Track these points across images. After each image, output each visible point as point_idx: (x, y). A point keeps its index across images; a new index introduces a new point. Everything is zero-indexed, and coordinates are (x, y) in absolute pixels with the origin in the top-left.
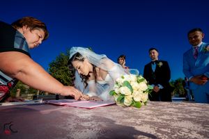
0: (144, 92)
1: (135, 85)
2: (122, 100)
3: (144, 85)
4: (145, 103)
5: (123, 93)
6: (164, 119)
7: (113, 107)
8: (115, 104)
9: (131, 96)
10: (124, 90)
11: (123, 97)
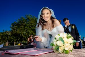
0: (71, 44)
1: (65, 40)
2: (57, 49)
3: (71, 40)
4: (71, 51)
5: (58, 45)
7: (51, 54)
8: (54, 52)
9: (63, 47)
10: (59, 43)
11: (58, 47)
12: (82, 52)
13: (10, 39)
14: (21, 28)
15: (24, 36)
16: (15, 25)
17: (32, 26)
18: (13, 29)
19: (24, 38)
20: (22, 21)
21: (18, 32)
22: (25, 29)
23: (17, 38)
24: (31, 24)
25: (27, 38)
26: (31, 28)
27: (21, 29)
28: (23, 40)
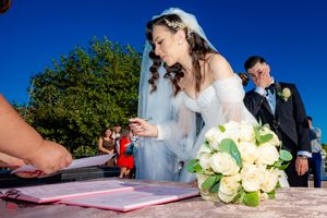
0: (269, 167)
1: (247, 149)
2: (214, 187)
3: (270, 151)
4: (271, 194)
5: (218, 169)
7: (189, 204)
8: (199, 196)
9: (238, 177)
10: (222, 162)
11: (216, 179)
12: (314, 202)
14: (75, 92)
15: (83, 129)
16: (50, 83)
17: (118, 88)
18: (41, 97)
20: (78, 66)
21: (60, 111)
22: (89, 100)
24: (114, 77)
25: (95, 135)
26: (113, 94)
27: (72, 97)
28: (80, 144)
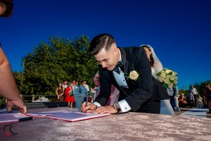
6: (188, 133)
13: (24, 88)
14: (42, 65)
15: (48, 83)
16: (31, 60)
18: (27, 67)
19: (49, 86)
20: (43, 51)
21: (37, 74)
22: (50, 68)
23: (37, 86)
24: (61, 56)
26: (61, 64)
27: (41, 67)
